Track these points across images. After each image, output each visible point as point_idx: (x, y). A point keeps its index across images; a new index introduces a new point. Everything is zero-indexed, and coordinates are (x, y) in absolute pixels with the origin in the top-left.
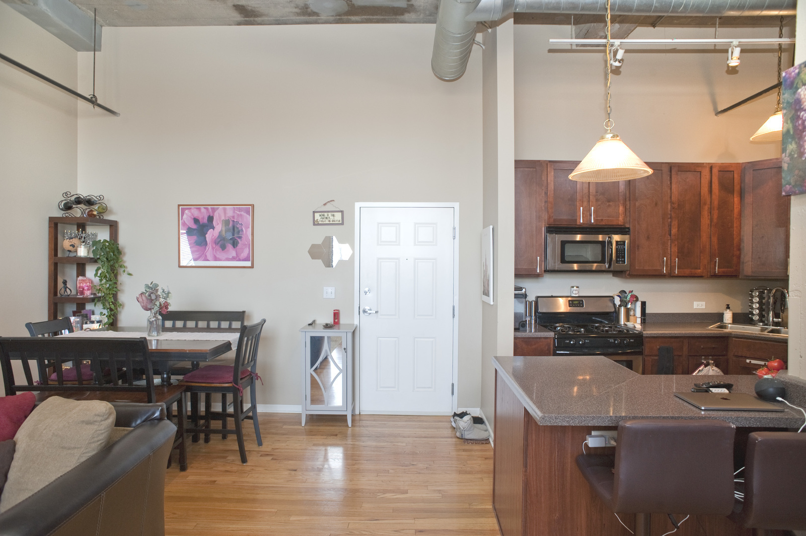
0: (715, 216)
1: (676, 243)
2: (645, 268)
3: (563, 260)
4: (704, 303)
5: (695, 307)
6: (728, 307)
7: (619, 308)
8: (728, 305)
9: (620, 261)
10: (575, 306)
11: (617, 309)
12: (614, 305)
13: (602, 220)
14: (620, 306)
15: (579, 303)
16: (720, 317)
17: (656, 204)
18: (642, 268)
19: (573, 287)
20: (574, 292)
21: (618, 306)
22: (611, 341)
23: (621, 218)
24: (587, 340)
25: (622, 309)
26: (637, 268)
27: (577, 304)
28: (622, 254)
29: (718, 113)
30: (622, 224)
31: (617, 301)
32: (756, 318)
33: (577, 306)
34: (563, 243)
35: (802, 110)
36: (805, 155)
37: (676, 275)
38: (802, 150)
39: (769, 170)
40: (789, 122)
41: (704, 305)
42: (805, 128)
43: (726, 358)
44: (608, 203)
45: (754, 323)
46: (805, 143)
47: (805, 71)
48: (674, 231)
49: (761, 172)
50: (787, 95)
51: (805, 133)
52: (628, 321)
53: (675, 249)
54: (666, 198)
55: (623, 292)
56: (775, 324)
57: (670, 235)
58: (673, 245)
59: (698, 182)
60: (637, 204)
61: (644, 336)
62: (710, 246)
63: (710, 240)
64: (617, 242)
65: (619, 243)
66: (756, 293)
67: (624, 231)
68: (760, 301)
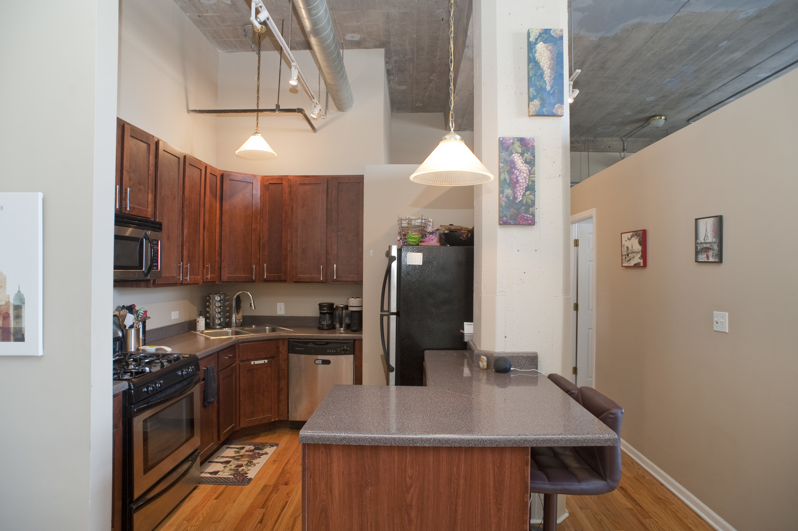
1: (187, 245)
2: (168, 275)
5: (173, 318)
6: (201, 315)
8: (200, 311)
11: (125, 331)
13: (134, 207)
21: (127, 328)
23: (149, 210)
25: (133, 332)
26: (164, 275)
28: (156, 256)
29: (189, 111)
30: (150, 217)
31: (129, 321)
32: (217, 321)
35: (516, 169)
36: (519, 200)
37: (186, 283)
38: (516, 196)
39: (240, 183)
40: (506, 173)
41: (178, 314)
42: (518, 181)
43: (236, 365)
44: (139, 186)
45: (213, 327)
46: (518, 192)
47: (517, 144)
48: (186, 231)
49: (235, 182)
50: (505, 155)
51: (518, 185)
52: (140, 346)
53: (186, 253)
54: (181, 193)
55: (124, 307)
56: (236, 325)
57: (183, 236)
58: (185, 248)
59: (200, 180)
60: (162, 194)
61: (199, 358)
62: (204, 251)
63: (204, 245)
64: (152, 240)
65: (154, 242)
66: (218, 298)
67: (155, 226)
68: (221, 305)
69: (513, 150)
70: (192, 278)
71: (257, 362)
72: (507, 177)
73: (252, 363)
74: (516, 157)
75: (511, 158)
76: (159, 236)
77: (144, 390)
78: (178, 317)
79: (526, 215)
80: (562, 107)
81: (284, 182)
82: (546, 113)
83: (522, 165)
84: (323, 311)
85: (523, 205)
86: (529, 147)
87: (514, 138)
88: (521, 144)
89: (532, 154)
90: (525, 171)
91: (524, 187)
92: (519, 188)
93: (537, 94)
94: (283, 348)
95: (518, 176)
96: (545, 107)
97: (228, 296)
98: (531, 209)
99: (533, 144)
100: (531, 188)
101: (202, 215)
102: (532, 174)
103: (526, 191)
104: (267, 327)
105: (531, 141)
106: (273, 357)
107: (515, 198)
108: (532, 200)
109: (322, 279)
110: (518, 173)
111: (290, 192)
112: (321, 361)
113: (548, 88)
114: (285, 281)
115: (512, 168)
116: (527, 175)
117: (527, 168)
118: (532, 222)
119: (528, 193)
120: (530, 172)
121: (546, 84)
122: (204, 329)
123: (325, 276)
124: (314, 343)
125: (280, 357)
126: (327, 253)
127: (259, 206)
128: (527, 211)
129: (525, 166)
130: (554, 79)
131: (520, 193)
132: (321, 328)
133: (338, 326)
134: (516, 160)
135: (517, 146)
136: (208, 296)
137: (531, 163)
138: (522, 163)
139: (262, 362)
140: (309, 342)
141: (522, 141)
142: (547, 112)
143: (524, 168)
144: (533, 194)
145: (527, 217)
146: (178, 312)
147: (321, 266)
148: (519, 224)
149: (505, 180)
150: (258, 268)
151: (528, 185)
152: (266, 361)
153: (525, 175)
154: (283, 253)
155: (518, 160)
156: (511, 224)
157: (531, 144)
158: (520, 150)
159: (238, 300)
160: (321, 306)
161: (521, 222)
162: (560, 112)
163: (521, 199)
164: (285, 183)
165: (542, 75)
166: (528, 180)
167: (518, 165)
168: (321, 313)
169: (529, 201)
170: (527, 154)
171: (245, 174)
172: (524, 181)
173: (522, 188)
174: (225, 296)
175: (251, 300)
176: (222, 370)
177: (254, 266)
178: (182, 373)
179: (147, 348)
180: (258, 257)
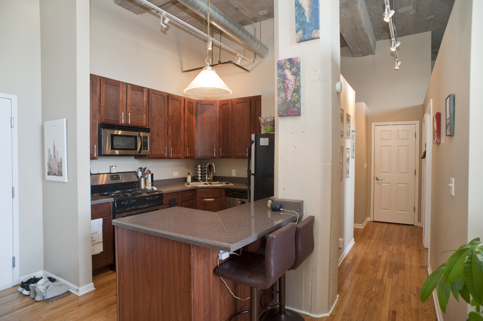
0: (186, 126)
1: (171, 139)
3: (113, 148)
5: (174, 175)
6: (189, 174)
7: (140, 179)
8: (189, 173)
9: (145, 149)
10: (115, 180)
11: (139, 179)
12: (138, 177)
13: (134, 122)
14: (141, 177)
15: (117, 177)
16: (185, 180)
17: (161, 116)
18: (155, 153)
19: (112, 166)
20: (114, 170)
21: (140, 178)
22: (147, 199)
23: (144, 122)
24: (134, 200)
25: (143, 179)
26: (153, 153)
27: (116, 178)
28: (146, 144)
29: (183, 72)
30: (145, 126)
31: (140, 174)
32: (200, 178)
33: (116, 179)
34: (113, 136)
35: (287, 79)
36: (289, 100)
37: (171, 157)
38: (287, 97)
39: (207, 105)
40: (281, 83)
41: (178, 173)
42: (288, 87)
43: (196, 200)
44: (137, 112)
45: (197, 181)
46: (288, 94)
47: (288, 63)
48: (170, 132)
49: (204, 105)
50: (280, 71)
51: (288, 90)
52: (146, 186)
53: (170, 143)
54: (166, 113)
55: (141, 168)
56: (208, 181)
57: (168, 134)
58: (169, 140)
59: (180, 106)
60: (153, 115)
61: (163, 193)
62: (184, 142)
63: (184, 139)
64: (144, 137)
65: (145, 138)
66: (199, 166)
67: (147, 130)
68: (201, 170)
69: (285, 67)
70: (175, 155)
71: (208, 200)
72: (282, 85)
73: (205, 200)
74: (286, 72)
75: (284, 73)
76: (148, 135)
77: (122, 203)
78: (178, 175)
79: (293, 109)
80: (317, 32)
81: (229, 103)
82: (306, 39)
83: (290, 76)
85: (292, 103)
86: (295, 64)
87: (285, 60)
88: (289, 63)
89: (297, 68)
90: (292, 80)
91: (292, 90)
92: (289, 92)
93: (301, 27)
94: (224, 194)
95: (288, 84)
96: (306, 34)
98: (297, 105)
99: (297, 61)
100: (297, 90)
101: (182, 124)
102: (297, 81)
103: (293, 93)
105: (296, 59)
106: (218, 198)
107: (286, 99)
108: (297, 99)
109: (247, 156)
110: (288, 82)
111: (232, 108)
112: (241, 202)
113: (308, 21)
114: (230, 157)
115: (284, 79)
116: (294, 82)
117: (293, 78)
118: (297, 113)
119: (295, 94)
120: (295, 81)
121: (306, 19)
124: (237, 191)
125: (222, 198)
127: (218, 117)
128: (294, 107)
129: (293, 77)
130: (312, 13)
131: (289, 95)
134: (287, 73)
135: (288, 65)
137: (296, 74)
138: (291, 75)
139: (211, 200)
140: (235, 191)
141: (290, 60)
142: (307, 37)
143: (292, 78)
144: (298, 94)
145: (294, 110)
147: (247, 149)
148: (289, 116)
149: (280, 87)
150: (217, 150)
151: (295, 89)
152: (213, 200)
153: (292, 83)
154: (229, 142)
155: (288, 73)
156: (284, 116)
157: (296, 61)
158: (289, 67)
161: (290, 114)
162: (316, 36)
163: (290, 99)
165: (303, 14)
166: (294, 85)
167: (288, 77)
169: (296, 100)
170: (294, 68)
171: (210, 101)
172: (292, 86)
173: (290, 91)
174: (204, 166)
175: (214, 168)
176: (184, 201)
177: (215, 149)
178: (149, 199)
179: (149, 187)
180: (218, 144)
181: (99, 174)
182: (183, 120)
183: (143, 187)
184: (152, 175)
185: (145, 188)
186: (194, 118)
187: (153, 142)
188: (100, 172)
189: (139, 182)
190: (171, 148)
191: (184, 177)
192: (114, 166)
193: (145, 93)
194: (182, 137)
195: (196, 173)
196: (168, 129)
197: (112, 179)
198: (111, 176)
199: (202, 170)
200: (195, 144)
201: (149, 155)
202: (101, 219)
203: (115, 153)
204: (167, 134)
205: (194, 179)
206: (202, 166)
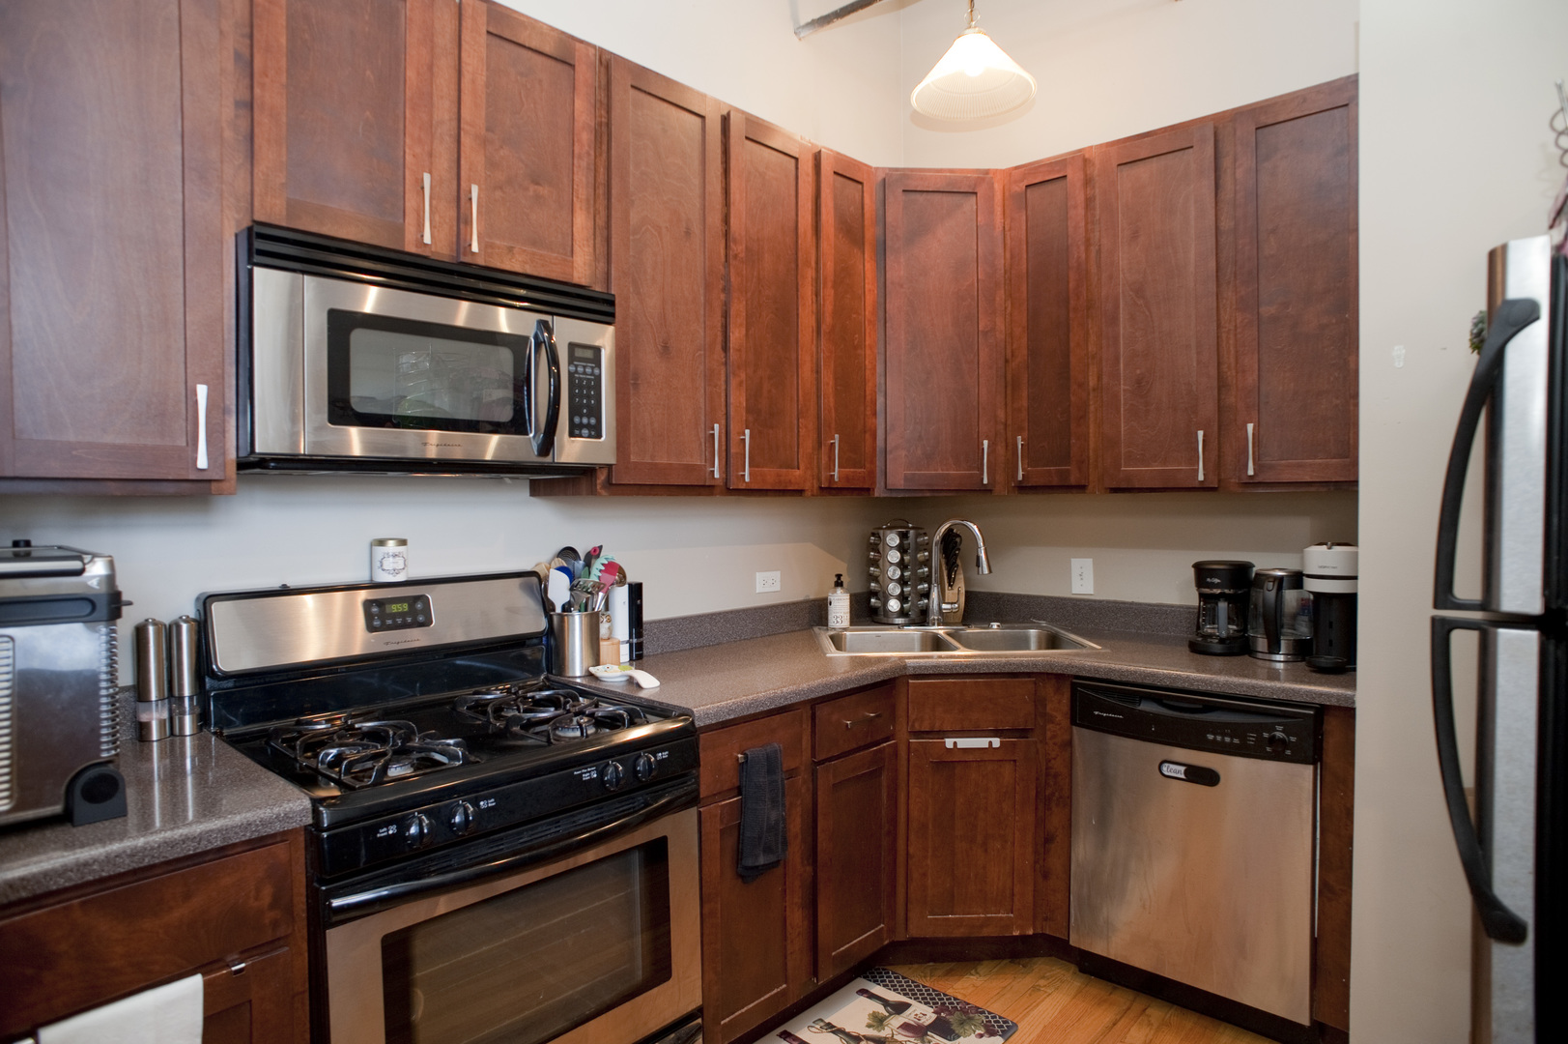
0: (828, 307)
1: (743, 376)
2: (658, 461)
3: (342, 411)
4: (777, 575)
5: (759, 589)
6: (839, 584)
7: (561, 617)
8: (839, 576)
9: (581, 426)
10: (393, 627)
11: (555, 619)
12: (547, 606)
13: (510, 250)
14: (567, 608)
15: (413, 612)
16: (817, 612)
17: (687, 234)
18: (646, 460)
19: (381, 543)
20: (389, 564)
21: (558, 610)
22: (586, 777)
23: (579, 261)
24: (486, 798)
26: (633, 458)
27: (402, 615)
28: (588, 397)
29: (800, 28)
30: (582, 281)
31: (559, 590)
32: (894, 605)
33: (405, 626)
34: (342, 325)
37: (743, 487)
39: (937, 197)
41: (778, 579)
43: (895, 746)
44: (532, 188)
45: (885, 620)
48: (736, 335)
49: (921, 198)
52: (597, 663)
53: (738, 399)
54: (715, 219)
55: (568, 552)
56: (945, 619)
57: (725, 348)
58: (733, 383)
59: (793, 193)
60: (634, 218)
61: (698, 724)
62: (818, 397)
63: (818, 380)
64: (572, 346)
65: (579, 353)
66: (893, 539)
67: (597, 306)
68: (902, 559)
70: (771, 476)
71: (964, 743)
73: (949, 743)
76: (604, 337)
77: (382, 833)
78: (777, 587)
81: (1069, 172)
84: (1207, 591)
94: (1059, 705)
97: (925, 534)
101: (807, 291)
104: (1033, 632)
106: (1023, 733)
109: (1201, 477)
111: (1090, 200)
112: (1183, 769)
114: (1081, 488)
122: (846, 623)
123: (1216, 465)
124: (1158, 700)
125: (1049, 734)
126: (1222, 384)
127: (1000, 263)
132: (1199, 648)
133: (1262, 644)
136: (873, 534)
139: (981, 743)
140: (1142, 697)
146: (778, 573)
147: (1201, 434)
150: (1000, 449)
152: (996, 742)
154: (1073, 399)
159: (951, 545)
160: (1202, 572)
164: (1075, 176)
168: (1202, 596)
171: (951, 171)
174: (917, 536)
175: (978, 547)
176: (830, 759)
177: (986, 442)
178: (601, 773)
179: (614, 672)
180: (1001, 414)
181: (285, 591)
182: (810, 273)
183: (577, 665)
184: (636, 591)
185: (591, 675)
186: (869, 267)
187: (636, 385)
188: (292, 583)
189: (552, 640)
190: (747, 432)
191: (812, 597)
192: (391, 543)
193: (584, 74)
194: (806, 371)
195: (871, 575)
196: (726, 315)
197: (377, 623)
198: (368, 604)
199: (907, 558)
200: (875, 414)
201: (609, 466)
202: (195, 983)
203: (348, 443)
204: (719, 347)
205: (867, 612)
206: (903, 536)
